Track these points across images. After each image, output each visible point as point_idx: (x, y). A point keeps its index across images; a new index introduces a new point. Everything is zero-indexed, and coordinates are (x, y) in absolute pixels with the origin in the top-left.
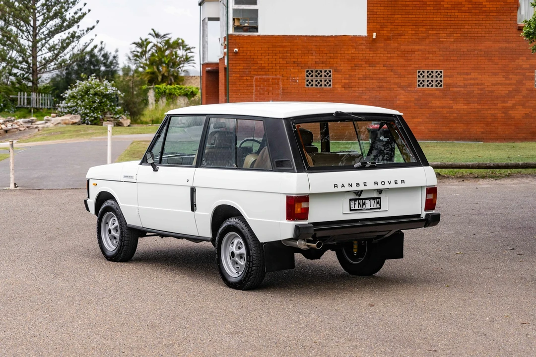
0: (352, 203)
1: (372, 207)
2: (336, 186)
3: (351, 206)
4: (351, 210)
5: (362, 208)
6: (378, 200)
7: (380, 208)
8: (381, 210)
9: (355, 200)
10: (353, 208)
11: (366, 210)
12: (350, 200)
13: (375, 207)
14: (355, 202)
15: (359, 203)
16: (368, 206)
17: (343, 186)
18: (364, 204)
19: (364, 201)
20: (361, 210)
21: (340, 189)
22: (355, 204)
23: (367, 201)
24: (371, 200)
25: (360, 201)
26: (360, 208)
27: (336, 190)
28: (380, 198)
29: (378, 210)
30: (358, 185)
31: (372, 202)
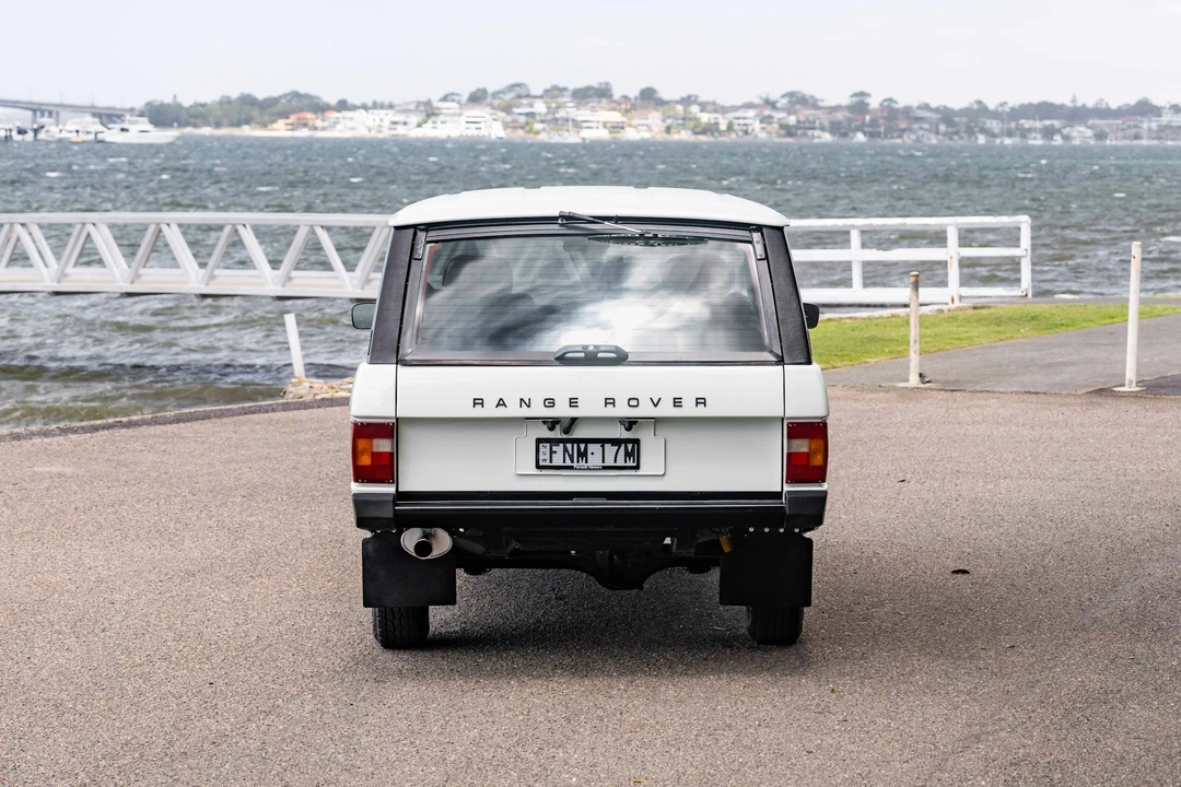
0: (545, 449)
1: (610, 462)
2: (478, 402)
3: (541, 457)
4: (538, 467)
5: (575, 464)
6: (630, 446)
7: (637, 467)
8: (639, 473)
9: (554, 442)
10: (548, 463)
11: (588, 469)
12: (539, 441)
13: (621, 462)
14: (554, 448)
15: (565, 450)
16: (595, 460)
17: (501, 403)
18: (583, 455)
19: (582, 446)
20: (571, 468)
21: (489, 411)
22: (552, 452)
23: (594, 448)
24: (607, 446)
25: (569, 446)
26: (568, 463)
27: (478, 412)
28: (636, 442)
29: (633, 472)
30: (549, 403)
31: (610, 450)
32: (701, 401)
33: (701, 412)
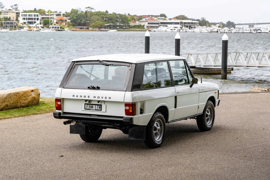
0: (86, 105)
1: (96, 109)
2: (74, 96)
4: (85, 109)
5: (91, 109)
6: (100, 106)
7: (101, 110)
8: (101, 111)
9: (87, 104)
10: (86, 108)
11: (93, 110)
13: (98, 109)
14: (88, 106)
15: (89, 106)
16: (94, 108)
17: (77, 96)
18: (92, 107)
19: (92, 105)
21: (75, 98)
22: (87, 106)
23: (94, 106)
24: (96, 106)
25: (90, 105)
26: (90, 109)
27: (73, 98)
28: (101, 105)
29: (100, 111)
30: (85, 97)
31: (97, 106)
32: (110, 98)
33: (110, 100)
